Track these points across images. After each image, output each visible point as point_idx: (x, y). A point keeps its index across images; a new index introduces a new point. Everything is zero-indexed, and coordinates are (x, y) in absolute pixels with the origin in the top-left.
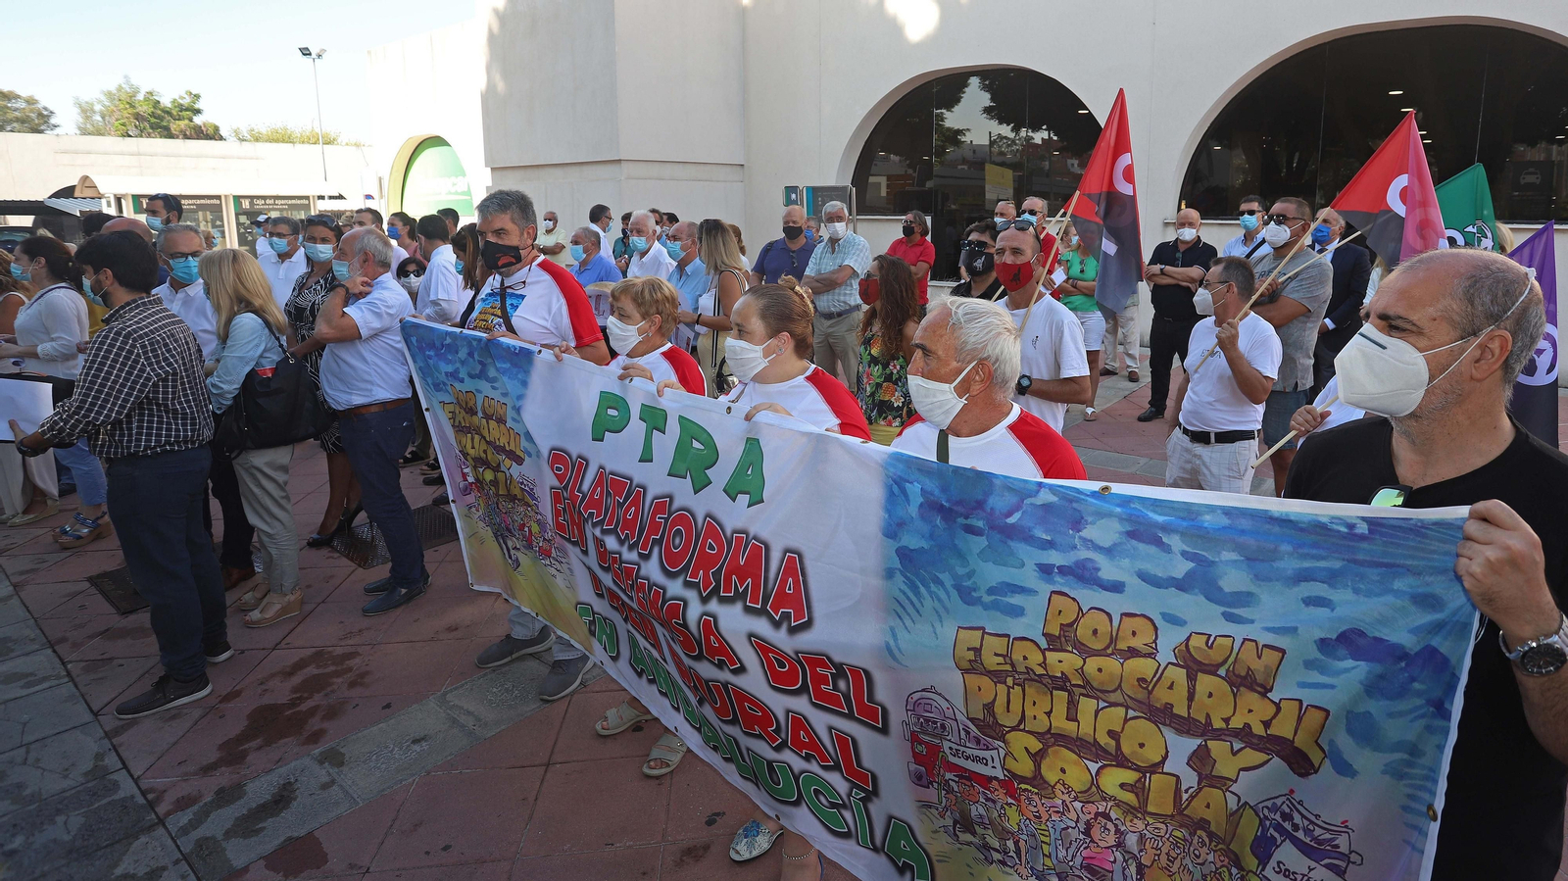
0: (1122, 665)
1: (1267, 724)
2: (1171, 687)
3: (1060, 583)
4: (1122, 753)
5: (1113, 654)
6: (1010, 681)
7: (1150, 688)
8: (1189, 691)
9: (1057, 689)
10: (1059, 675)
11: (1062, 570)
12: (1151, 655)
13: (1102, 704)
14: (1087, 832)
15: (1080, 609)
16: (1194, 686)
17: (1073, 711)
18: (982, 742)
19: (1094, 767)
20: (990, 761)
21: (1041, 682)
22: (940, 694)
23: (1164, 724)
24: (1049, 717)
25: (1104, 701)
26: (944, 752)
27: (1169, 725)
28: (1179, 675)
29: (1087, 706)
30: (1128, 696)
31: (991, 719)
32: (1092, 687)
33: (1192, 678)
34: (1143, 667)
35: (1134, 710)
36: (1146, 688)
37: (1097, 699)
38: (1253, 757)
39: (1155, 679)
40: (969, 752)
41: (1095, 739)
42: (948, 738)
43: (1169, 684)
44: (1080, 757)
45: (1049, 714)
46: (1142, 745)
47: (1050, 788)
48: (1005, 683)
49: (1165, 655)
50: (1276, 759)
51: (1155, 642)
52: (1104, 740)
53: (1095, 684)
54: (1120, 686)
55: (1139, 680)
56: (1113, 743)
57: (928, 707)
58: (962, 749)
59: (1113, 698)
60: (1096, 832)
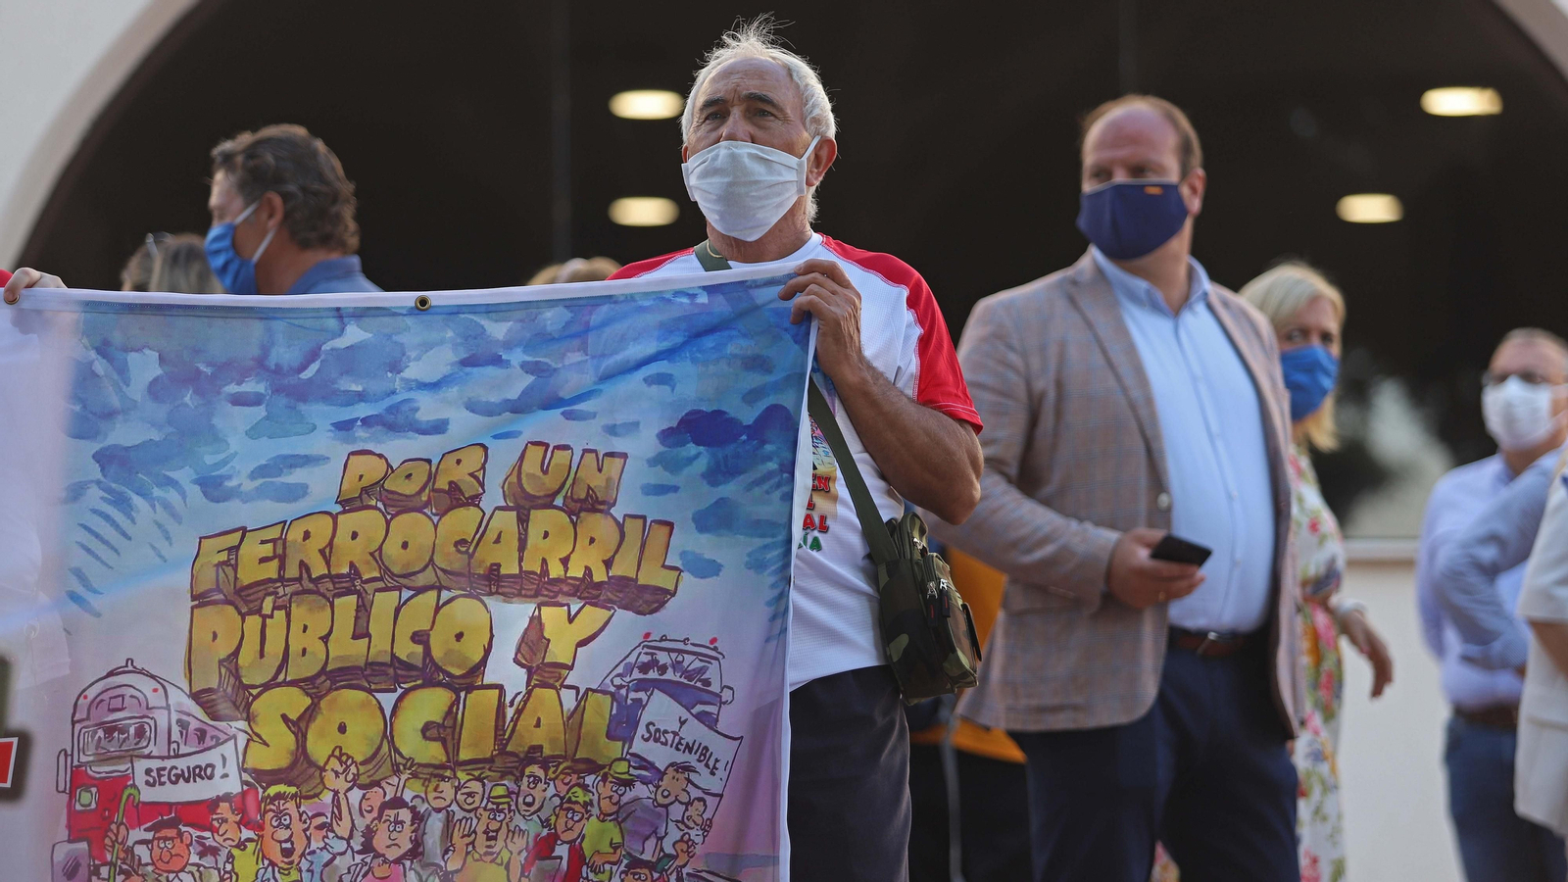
0: (436, 527)
1: (608, 564)
2: (498, 541)
3: (363, 438)
4: (432, 660)
5: (428, 504)
6: (267, 605)
7: (471, 551)
8: (520, 539)
9: (340, 595)
10: (345, 570)
11: (366, 422)
12: (474, 501)
13: (406, 594)
14: (367, 848)
15: (389, 466)
16: (526, 530)
17: (362, 622)
18: (211, 732)
19: (388, 700)
20: (219, 771)
21: (318, 592)
22: (141, 672)
23: (490, 594)
24: (326, 644)
25: (409, 588)
26: (134, 786)
27: (497, 593)
28: (507, 521)
29: (384, 602)
30: (443, 570)
31: (232, 680)
32: (393, 575)
33: (523, 521)
34: (462, 521)
35: (449, 589)
36: (467, 552)
37: (399, 589)
38: (592, 617)
39: (478, 536)
40: (182, 764)
41: (393, 655)
42: (146, 751)
43: (495, 536)
44: (370, 691)
45: (325, 639)
46: (459, 636)
47: (317, 774)
48: (259, 611)
49: (493, 497)
50: (620, 612)
51: (483, 467)
52: (407, 650)
53: (396, 570)
54: (431, 559)
55: (457, 544)
56: (419, 649)
57: (117, 703)
58: (168, 764)
59: (421, 580)
60: (380, 841)
